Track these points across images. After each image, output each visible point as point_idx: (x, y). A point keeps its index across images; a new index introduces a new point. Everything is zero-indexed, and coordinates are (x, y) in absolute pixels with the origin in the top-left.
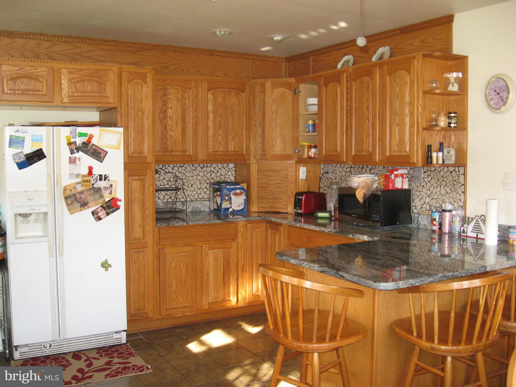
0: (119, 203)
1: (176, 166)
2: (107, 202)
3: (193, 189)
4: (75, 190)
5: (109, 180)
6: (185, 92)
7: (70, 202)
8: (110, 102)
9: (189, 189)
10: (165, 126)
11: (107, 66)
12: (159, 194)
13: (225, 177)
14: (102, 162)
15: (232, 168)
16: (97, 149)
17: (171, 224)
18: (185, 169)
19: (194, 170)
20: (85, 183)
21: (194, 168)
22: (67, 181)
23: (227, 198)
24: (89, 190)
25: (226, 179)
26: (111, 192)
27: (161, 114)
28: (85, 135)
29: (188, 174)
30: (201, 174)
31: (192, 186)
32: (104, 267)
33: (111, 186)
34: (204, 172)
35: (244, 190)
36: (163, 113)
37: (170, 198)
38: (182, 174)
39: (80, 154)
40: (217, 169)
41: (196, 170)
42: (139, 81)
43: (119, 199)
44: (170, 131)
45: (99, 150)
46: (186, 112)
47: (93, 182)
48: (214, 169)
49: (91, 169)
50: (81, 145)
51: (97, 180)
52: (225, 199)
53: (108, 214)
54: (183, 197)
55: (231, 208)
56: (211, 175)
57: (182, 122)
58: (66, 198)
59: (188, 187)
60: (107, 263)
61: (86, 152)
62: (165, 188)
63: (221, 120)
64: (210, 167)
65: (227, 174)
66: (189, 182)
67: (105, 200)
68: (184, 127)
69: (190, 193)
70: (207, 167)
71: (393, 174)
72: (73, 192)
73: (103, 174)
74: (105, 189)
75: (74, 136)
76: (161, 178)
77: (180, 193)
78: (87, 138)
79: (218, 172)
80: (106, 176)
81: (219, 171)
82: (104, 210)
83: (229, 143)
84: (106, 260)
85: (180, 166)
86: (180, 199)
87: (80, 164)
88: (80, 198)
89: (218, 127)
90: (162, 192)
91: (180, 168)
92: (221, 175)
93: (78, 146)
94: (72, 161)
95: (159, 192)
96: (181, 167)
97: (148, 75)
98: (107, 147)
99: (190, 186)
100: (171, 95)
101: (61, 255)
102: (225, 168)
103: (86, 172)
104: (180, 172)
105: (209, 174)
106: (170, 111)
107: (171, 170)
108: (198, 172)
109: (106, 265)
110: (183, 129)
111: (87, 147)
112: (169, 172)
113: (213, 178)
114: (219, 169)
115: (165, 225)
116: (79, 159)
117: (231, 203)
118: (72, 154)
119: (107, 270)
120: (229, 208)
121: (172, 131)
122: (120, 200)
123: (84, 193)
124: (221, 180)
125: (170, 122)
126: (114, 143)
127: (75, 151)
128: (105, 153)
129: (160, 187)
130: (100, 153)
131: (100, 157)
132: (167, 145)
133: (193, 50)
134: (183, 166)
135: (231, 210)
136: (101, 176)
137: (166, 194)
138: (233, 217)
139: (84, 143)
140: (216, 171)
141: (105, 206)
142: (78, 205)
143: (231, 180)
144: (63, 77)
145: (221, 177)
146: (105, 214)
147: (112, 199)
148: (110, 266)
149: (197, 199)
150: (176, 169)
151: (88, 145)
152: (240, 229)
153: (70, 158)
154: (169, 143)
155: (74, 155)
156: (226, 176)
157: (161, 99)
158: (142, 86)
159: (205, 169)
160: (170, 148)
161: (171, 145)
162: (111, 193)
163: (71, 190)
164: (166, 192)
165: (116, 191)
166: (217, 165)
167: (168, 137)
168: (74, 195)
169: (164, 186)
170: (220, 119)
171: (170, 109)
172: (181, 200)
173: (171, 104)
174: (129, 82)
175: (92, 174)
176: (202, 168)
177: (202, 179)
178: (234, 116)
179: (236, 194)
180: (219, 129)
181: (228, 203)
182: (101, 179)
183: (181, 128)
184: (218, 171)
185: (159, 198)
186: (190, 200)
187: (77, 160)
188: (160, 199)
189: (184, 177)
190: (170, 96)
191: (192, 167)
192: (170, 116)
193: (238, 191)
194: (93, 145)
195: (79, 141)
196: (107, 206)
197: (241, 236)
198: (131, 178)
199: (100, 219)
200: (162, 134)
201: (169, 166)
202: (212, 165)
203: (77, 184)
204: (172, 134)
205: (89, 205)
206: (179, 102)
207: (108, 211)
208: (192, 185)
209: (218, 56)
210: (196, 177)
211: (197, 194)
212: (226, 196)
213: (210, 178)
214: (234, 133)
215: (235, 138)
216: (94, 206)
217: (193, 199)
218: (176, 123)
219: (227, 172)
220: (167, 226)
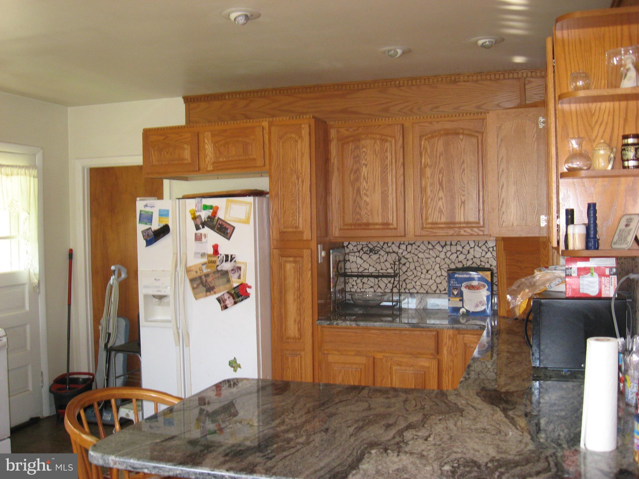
0: (249, 290)
1: (404, 244)
2: (234, 288)
3: (428, 276)
4: (201, 272)
5: (235, 261)
6: (386, 141)
7: (195, 286)
8: (258, 165)
9: (423, 276)
10: (358, 191)
11: (256, 122)
12: (379, 281)
13: (481, 261)
14: (229, 239)
15: (493, 247)
16: (223, 223)
17: (335, 323)
18: (417, 247)
19: (430, 249)
20: (210, 265)
21: (430, 247)
22: (194, 261)
23: (455, 293)
24: (214, 273)
25: (483, 264)
26: (240, 276)
27: (352, 174)
28: (211, 207)
29: (421, 255)
30: (442, 255)
32: (232, 366)
33: (240, 268)
34: (446, 253)
35: (486, 281)
36: (355, 172)
37: (396, 287)
38: (413, 255)
39: (206, 230)
41: (434, 250)
42: (293, 135)
43: (249, 284)
44: (365, 196)
45: (225, 225)
46: (387, 169)
47: (218, 263)
48: (463, 248)
49: (216, 248)
50: (206, 220)
51: (223, 261)
52: (453, 294)
53: (235, 303)
54: (414, 287)
55: (463, 307)
56: (457, 257)
57: (381, 183)
58: (192, 281)
59: (422, 273)
60: (236, 362)
61: (212, 228)
62: (388, 273)
63: (443, 176)
64: (456, 245)
65: (484, 257)
66: (422, 267)
67: (232, 285)
68: (386, 190)
69: (425, 282)
70: (451, 245)
72: (199, 274)
73: (229, 253)
74: (233, 272)
75: (200, 209)
76: (382, 260)
77: (410, 281)
78: (211, 211)
79: (469, 253)
80: (233, 257)
81: (471, 251)
82: (231, 298)
84: (235, 358)
85: (409, 244)
86: (409, 290)
87: (207, 242)
88: (206, 281)
89: (438, 188)
90: (385, 280)
91: (409, 247)
92: (474, 257)
93: (203, 221)
94: (198, 238)
95: (380, 279)
96: (412, 245)
97: (303, 126)
98: (234, 221)
99: (424, 271)
100: (366, 147)
101: (188, 345)
102: (480, 247)
103: (211, 251)
104: (410, 252)
105: (455, 255)
106: (364, 170)
107: (395, 249)
108: (438, 253)
109: (234, 365)
110: (383, 192)
111: (213, 222)
112: (394, 252)
115: (325, 324)
116: (205, 236)
117: (462, 300)
118: (197, 230)
119: (235, 371)
120: (460, 308)
121: (367, 196)
122: (250, 287)
123: (211, 276)
124: (474, 265)
125: (365, 184)
126: (243, 217)
127: (201, 226)
128: (232, 228)
129: (381, 271)
131: (227, 233)
132: (360, 215)
133: (425, 80)
135: (462, 310)
136: (227, 256)
137: (390, 282)
138: (466, 321)
139: (209, 217)
140: (465, 251)
141: (233, 292)
142: (204, 289)
143: (491, 266)
144: (206, 141)
145: (475, 260)
146: (233, 301)
147: (241, 284)
148: (240, 367)
149: (435, 291)
150: (403, 247)
151: (214, 219)
153: (196, 234)
154: (363, 213)
155: (199, 232)
156: (482, 259)
157: (351, 154)
158: (297, 141)
159: (448, 248)
160: (365, 220)
161: (366, 215)
162: (239, 277)
164: (389, 279)
165: (245, 275)
166: (468, 243)
167: (362, 204)
168: (200, 277)
169: (386, 270)
170: (441, 176)
171: (364, 167)
172: (411, 291)
173: (366, 160)
174: (281, 138)
175: (218, 254)
176: (443, 247)
177: (443, 263)
178: (464, 170)
179: (471, 288)
180: (439, 190)
181: (458, 299)
182: (227, 261)
183: (380, 192)
184: (469, 251)
185: (379, 286)
186: (425, 292)
187: (203, 237)
188: (380, 288)
189: (416, 258)
190: (364, 149)
191: (427, 244)
192: (364, 176)
193: (475, 283)
194: (219, 219)
195: (204, 215)
196: (235, 292)
197: (447, 350)
198: (284, 259)
199: (225, 307)
200: (355, 201)
201: (393, 243)
202: (459, 243)
203: (203, 264)
204: (368, 200)
205: (215, 290)
206: (377, 156)
208: (428, 271)
209: (465, 81)
210: (433, 259)
211: (435, 284)
212: (454, 289)
213: (457, 261)
214: (464, 196)
215: (466, 202)
216: (220, 292)
217: (430, 291)
218: (373, 184)
219: (484, 253)
220: (329, 324)
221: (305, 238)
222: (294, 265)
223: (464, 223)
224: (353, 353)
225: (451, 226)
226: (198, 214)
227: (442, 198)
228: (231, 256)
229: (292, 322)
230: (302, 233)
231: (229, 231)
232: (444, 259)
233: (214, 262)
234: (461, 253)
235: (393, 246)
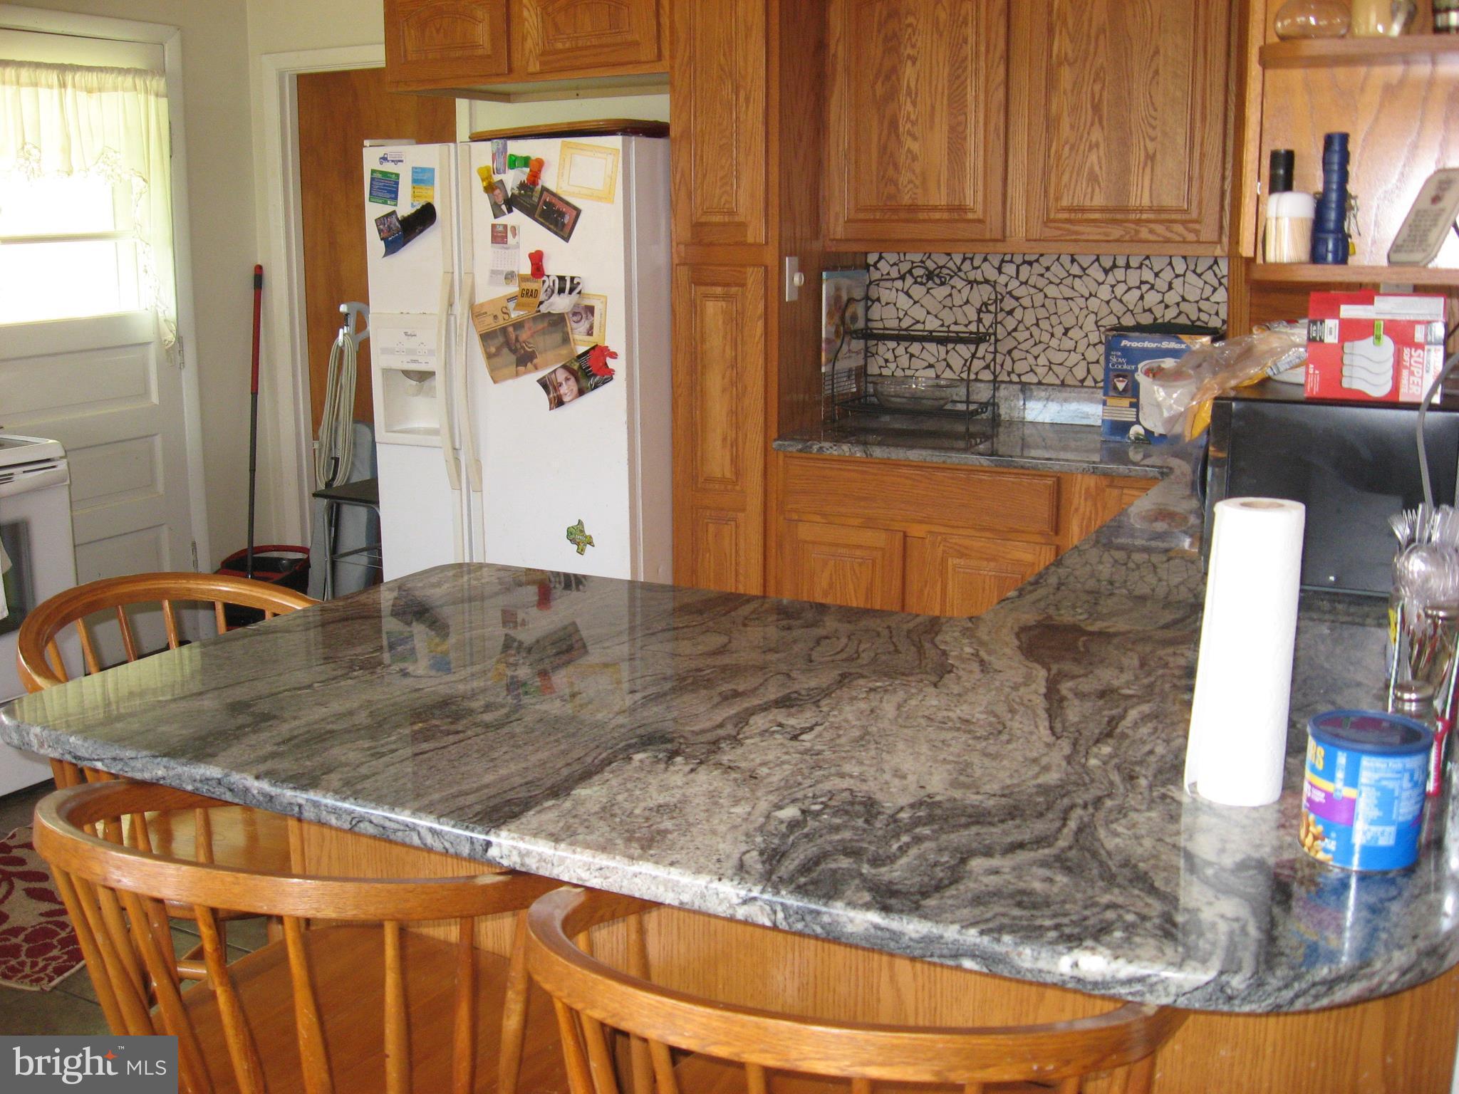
0: (611, 363)
1: (1011, 261)
2: (580, 357)
3: (1068, 344)
4: (506, 317)
5: (580, 293)
7: (493, 350)
8: (643, 57)
9: (1054, 343)
10: (894, 124)
12: (947, 352)
13: (1200, 310)
14: (566, 238)
16: (554, 201)
17: (815, 448)
18: (1043, 271)
19: (1075, 276)
20: (525, 300)
21: (1076, 270)
22: (492, 292)
23: (1121, 386)
24: (534, 319)
25: (1204, 317)
26: (591, 328)
27: (880, 81)
28: (526, 161)
29: (1052, 291)
30: (1105, 293)
31: (1065, 334)
32: (572, 541)
33: (590, 310)
34: (1113, 286)
36: (887, 78)
37: (988, 367)
38: (1033, 291)
39: (516, 218)
40: (1167, 275)
41: (1085, 278)
43: (612, 349)
44: (909, 138)
45: (559, 205)
46: (965, 69)
47: (542, 297)
48: (1157, 275)
49: (537, 260)
50: (516, 192)
51: (553, 292)
52: (1115, 388)
53: (581, 392)
54: (1032, 370)
55: (1138, 422)
56: (1142, 298)
57: (949, 105)
58: (486, 337)
59: (1052, 335)
60: (582, 531)
61: (530, 211)
62: (971, 333)
63: (1103, 88)
64: (1140, 267)
65: (1208, 299)
66: (1054, 320)
67: (572, 351)
68: (959, 124)
69: (1059, 357)
70: (1128, 266)
72: (501, 322)
73: (568, 274)
74: (575, 318)
75: (502, 167)
76: (958, 300)
77: (1023, 355)
78: (527, 170)
79: (1170, 288)
80: (575, 281)
81: (1177, 283)
82: (573, 379)
84: (580, 522)
85: (1025, 262)
86: (1019, 376)
87: (517, 246)
88: (517, 340)
90: (961, 348)
91: (1025, 270)
92: (1184, 299)
93: (509, 194)
94: (499, 236)
95: (950, 346)
96: (1030, 263)
98: (579, 195)
99: (1059, 331)
100: (914, 14)
101: (479, 489)
102: (1199, 276)
103: (526, 269)
104: (1026, 283)
105: (1136, 294)
106: (909, 72)
107: (991, 274)
108: (1093, 287)
109: (578, 537)
110: (952, 129)
111: (531, 197)
112: (987, 281)
113: (1150, 310)
114: (1177, 276)
115: (793, 449)
116: (514, 229)
117: (1135, 405)
118: (496, 217)
119: (581, 552)
120: (1130, 424)
121: (915, 138)
122: (614, 355)
123: (527, 326)
124: (1182, 320)
125: (909, 107)
126: (599, 184)
127: (504, 207)
128: (575, 213)
129: (953, 328)
130: (562, 214)
131: (564, 225)
132: (896, 185)
134: (1037, 261)
135: (1136, 430)
136: (562, 279)
138: (1145, 457)
139: (522, 186)
140: (1161, 284)
141: (576, 366)
142: (513, 358)
145: (1184, 306)
146: (575, 389)
147: (593, 348)
148: (591, 543)
149: (1082, 381)
150: (1010, 269)
151: (532, 190)
152: (1076, 501)
153: (494, 226)
154: (904, 179)
155: (501, 220)
156: (1204, 305)
157: (879, 30)
159: (1119, 274)
160: (907, 197)
161: (911, 186)
162: (590, 332)
163: (495, 317)
165: (603, 326)
166: (1170, 264)
167: (902, 158)
168: (504, 330)
169: (966, 326)
170: (1097, 88)
171: (909, 63)
172: (1024, 379)
173: (913, 46)
175: (542, 274)
176: (1106, 272)
177: (1104, 311)
178: (1156, 73)
179: (1155, 373)
181: (1126, 402)
182: (561, 291)
183: (945, 128)
184: (1170, 284)
185: (948, 366)
186: (1058, 382)
187: (509, 234)
188: (951, 368)
189: (1039, 298)
190: (911, 19)
191: (1068, 265)
192: (908, 86)
193: (1169, 363)
194: (544, 189)
195: (512, 180)
196: (580, 367)
197: (1081, 525)
198: (703, 289)
199: (558, 402)
200: (883, 149)
201: (985, 260)
202: (1147, 262)
203: (509, 300)
204: (915, 147)
205: (535, 361)
206: (941, 35)
208: (1067, 330)
210: (1081, 302)
211: (1084, 364)
212: (1118, 376)
213: (1138, 310)
214: (1152, 139)
215: (1158, 156)
216: (546, 365)
217: (1069, 381)
218: (929, 108)
219: (1208, 290)
220: (800, 451)
221: (750, 240)
222: (724, 304)
223: (1151, 209)
224: (857, 522)
225: (1119, 216)
226: (496, 178)
227: (1097, 145)
228: (572, 280)
229: (718, 443)
230: (742, 226)
231: (567, 220)
232: (1108, 302)
233: (532, 294)
234: (1152, 287)
235: (986, 266)
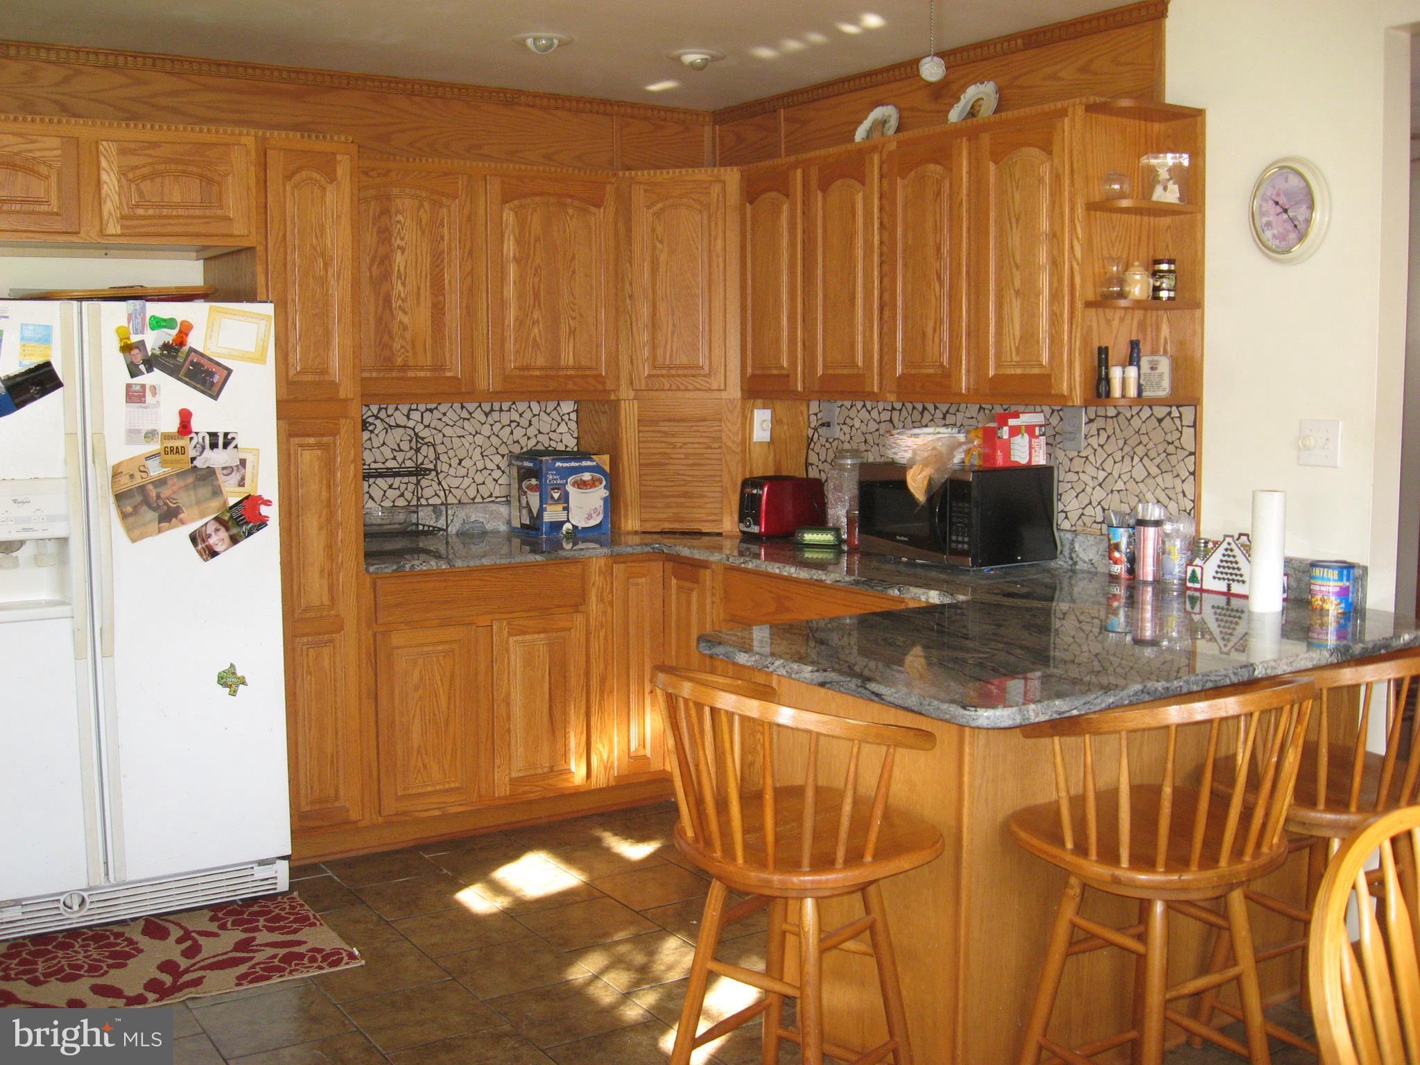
0: (264, 510)
1: (417, 410)
2: (231, 508)
3: (463, 472)
4: (144, 475)
5: (236, 447)
6: (441, 205)
7: (129, 509)
8: (236, 232)
9: (452, 472)
10: (387, 300)
11: (225, 132)
12: (369, 486)
13: (550, 439)
14: (215, 397)
15: (569, 414)
16: (203, 361)
17: (408, 567)
18: (441, 416)
19: (464, 419)
20: (170, 457)
21: (465, 414)
22: (121, 451)
23: (556, 496)
24: (182, 474)
25: (553, 444)
26: (243, 479)
27: (375, 266)
28: (169, 323)
29: (448, 431)
30: (486, 430)
31: (460, 464)
32: (225, 685)
33: (243, 462)
34: (492, 425)
35: (602, 471)
36: (382, 263)
37: (402, 495)
38: (434, 432)
40: (528, 415)
41: (472, 420)
42: (315, 175)
43: (266, 498)
44: (400, 313)
45: (207, 365)
46: (443, 261)
48: (521, 415)
49: (184, 418)
50: (158, 352)
51: (203, 448)
52: (552, 498)
53: (234, 540)
54: (436, 494)
55: (568, 521)
56: (512, 433)
57: (432, 287)
58: (119, 497)
59: (450, 465)
60: (234, 673)
61: (173, 372)
62: (388, 469)
63: (540, 282)
64: (509, 410)
65: (555, 431)
66: (451, 453)
67: (225, 502)
68: (439, 302)
69: (456, 483)
70: (501, 410)
71: (1006, 424)
73: (221, 431)
74: (225, 472)
75: (140, 327)
76: (376, 444)
77: (429, 483)
78: (174, 332)
79: (530, 424)
80: (229, 437)
81: (535, 420)
82: (223, 529)
83: (562, 345)
84: (232, 665)
85: (427, 410)
86: (427, 499)
87: (157, 405)
88: (158, 497)
89: (532, 302)
90: (380, 481)
91: (427, 415)
92: (540, 433)
93: (150, 354)
94: (135, 396)
95: (372, 480)
96: (431, 411)
97: (339, 157)
98: (231, 356)
99: (455, 462)
100: (402, 213)
101: (109, 654)
102: (549, 414)
103: (173, 425)
104: (428, 426)
105: (508, 430)
106: (399, 259)
107: (402, 420)
108: (478, 426)
109: (230, 680)
110: (434, 306)
111: (175, 357)
112: (398, 426)
113: (518, 442)
114: (535, 415)
115: (389, 570)
116: (154, 390)
117: (566, 509)
118: (133, 375)
119: (233, 693)
120: (562, 523)
121: (405, 313)
122: (268, 503)
123: (169, 482)
124: (540, 447)
125: (400, 287)
126: (250, 346)
127: (142, 367)
128: (226, 372)
129: (373, 466)
130: (212, 374)
131: (212, 384)
132: (391, 349)
133: (460, 89)
134: (436, 408)
135: (567, 526)
136: (213, 435)
137: (391, 487)
138: (573, 545)
139: (165, 346)
140: (524, 423)
141: (226, 518)
142: (152, 515)
143: (566, 446)
144: (104, 163)
145: (540, 437)
146: (227, 540)
147: (247, 498)
148: (244, 683)
149: (473, 499)
150: (416, 416)
151: (177, 351)
153: (129, 386)
154: (397, 345)
156: (552, 435)
157: (374, 224)
158: (324, 189)
159: (496, 415)
160: (399, 360)
161: (402, 351)
162: (241, 483)
163: (132, 476)
164: (390, 480)
165: (255, 477)
166: (529, 407)
167: (395, 329)
168: (142, 489)
169: (383, 463)
170: (537, 280)
171: (399, 252)
172: (431, 502)
173: (402, 239)
174: (289, 177)
176: (487, 415)
177: (487, 444)
178: (574, 272)
179: (581, 485)
180: (534, 306)
181: (560, 507)
183: (429, 305)
184: (530, 421)
185: (371, 497)
186: (457, 502)
187: (148, 394)
188: (373, 499)
189: (439, 438)
190: (400, 217)
191: (459, 411)
192: (399, 270)
193: (587, 476)
194: (192, 350)
196: (231, 517)
198: (296, 440)
199: (214, 554)
200: (379, 320)
201: (397, 409)
202: (514, 406)
203: (148, 458)
204: (406, 319)
205: (181, 516)
206: (423, 232)
207: (234, 531)
208: (461, 461)
209: (528, 106)
210: (470, 438)
211: (474, 485)
212: (554, 489)
213: (510, 442)
214: (574, 319)
215: (578, 332)
217: (465, 500)
218: (415, 290)
219: (555, 424)
220: (395, 571)
221: (342, 395)
222: (319, 452)
223: (573, 368)
225: (552, 373)
226: (134, 339)
227: (538, 321)
228: (226, 435)
229: (316, 575)
230: (334, 386)
231: (216, 379)
232: (489, 437)
233: (181, 451)
234: (518, 425)
235: (397, 414)
